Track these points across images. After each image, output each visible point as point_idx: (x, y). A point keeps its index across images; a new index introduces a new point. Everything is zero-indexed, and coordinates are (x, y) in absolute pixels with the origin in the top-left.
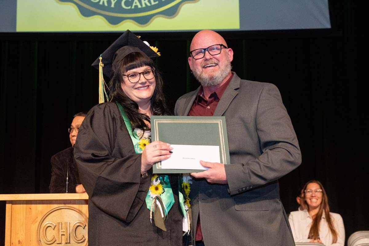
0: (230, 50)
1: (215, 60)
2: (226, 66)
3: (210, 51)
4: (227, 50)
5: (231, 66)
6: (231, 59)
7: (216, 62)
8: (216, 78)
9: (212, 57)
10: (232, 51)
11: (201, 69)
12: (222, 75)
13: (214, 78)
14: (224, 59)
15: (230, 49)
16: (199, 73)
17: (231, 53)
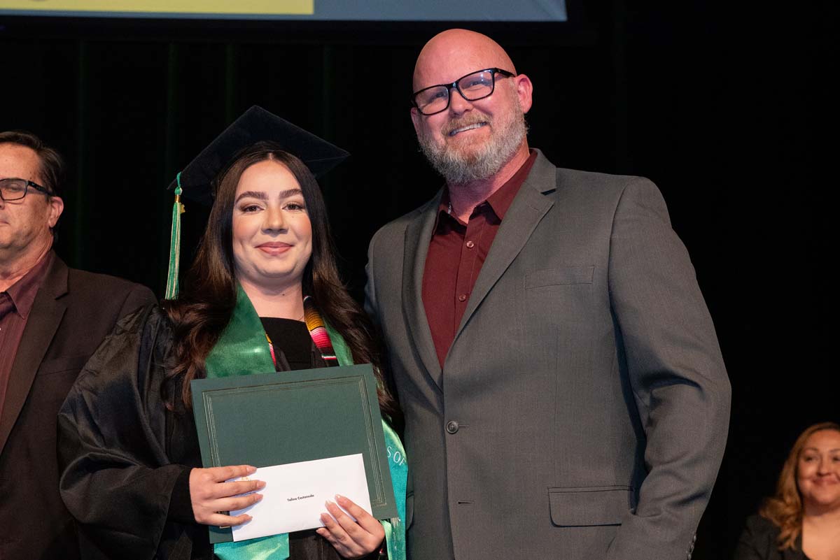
0: (522, 80)
1: (480, 113)
2: (512, 126)
3: (463, 88)
4: (514, 82)
5: (527, 125)
6: (526, 104)
7: (483, 119)
8: (482, 161)
9: (469, 106)
10: (530, 83)
11: (443, 140)
12: (499, 151)
13: (479, 160)
14: (505, 106)
15: (523, 76)
16: (436, 151)
17: (526, 89)
